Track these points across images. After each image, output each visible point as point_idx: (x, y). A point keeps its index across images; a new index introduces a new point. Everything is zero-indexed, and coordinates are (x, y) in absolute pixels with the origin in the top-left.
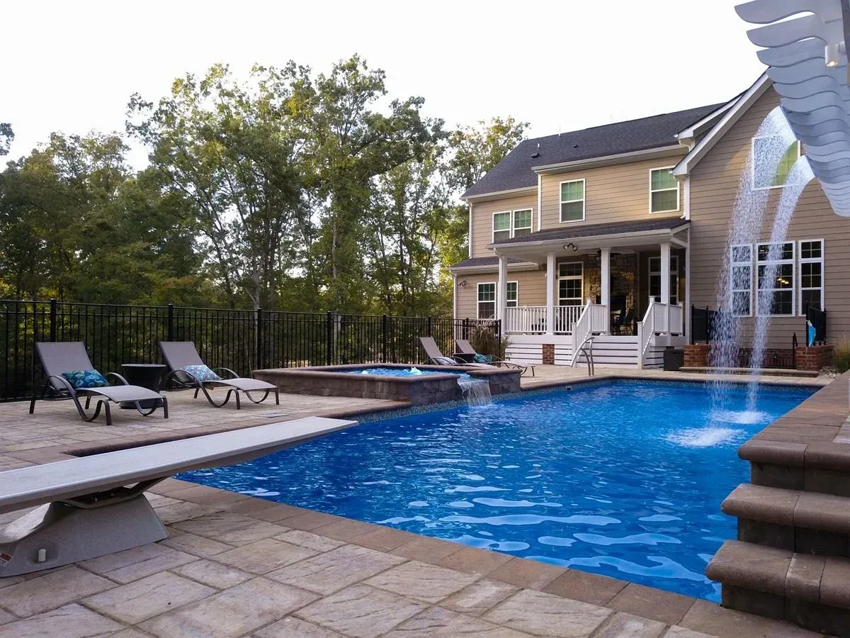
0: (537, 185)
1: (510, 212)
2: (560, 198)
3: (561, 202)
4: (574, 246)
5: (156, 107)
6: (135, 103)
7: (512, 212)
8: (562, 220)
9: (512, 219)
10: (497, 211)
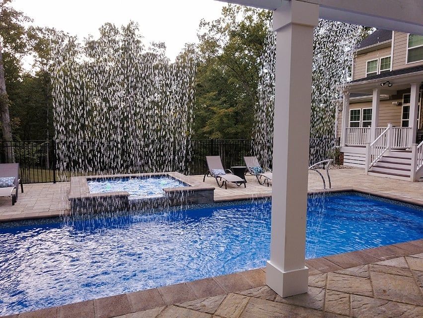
0: (391, 38)
1: (378, 59)
2: (407, 46)
3: (408, 49)
4: (389, 83)
5: (211, 24)
6: (203, 24)
7: (379, 59)
8: (408, 62)
9: (379, 64)
10: (369, 59)
